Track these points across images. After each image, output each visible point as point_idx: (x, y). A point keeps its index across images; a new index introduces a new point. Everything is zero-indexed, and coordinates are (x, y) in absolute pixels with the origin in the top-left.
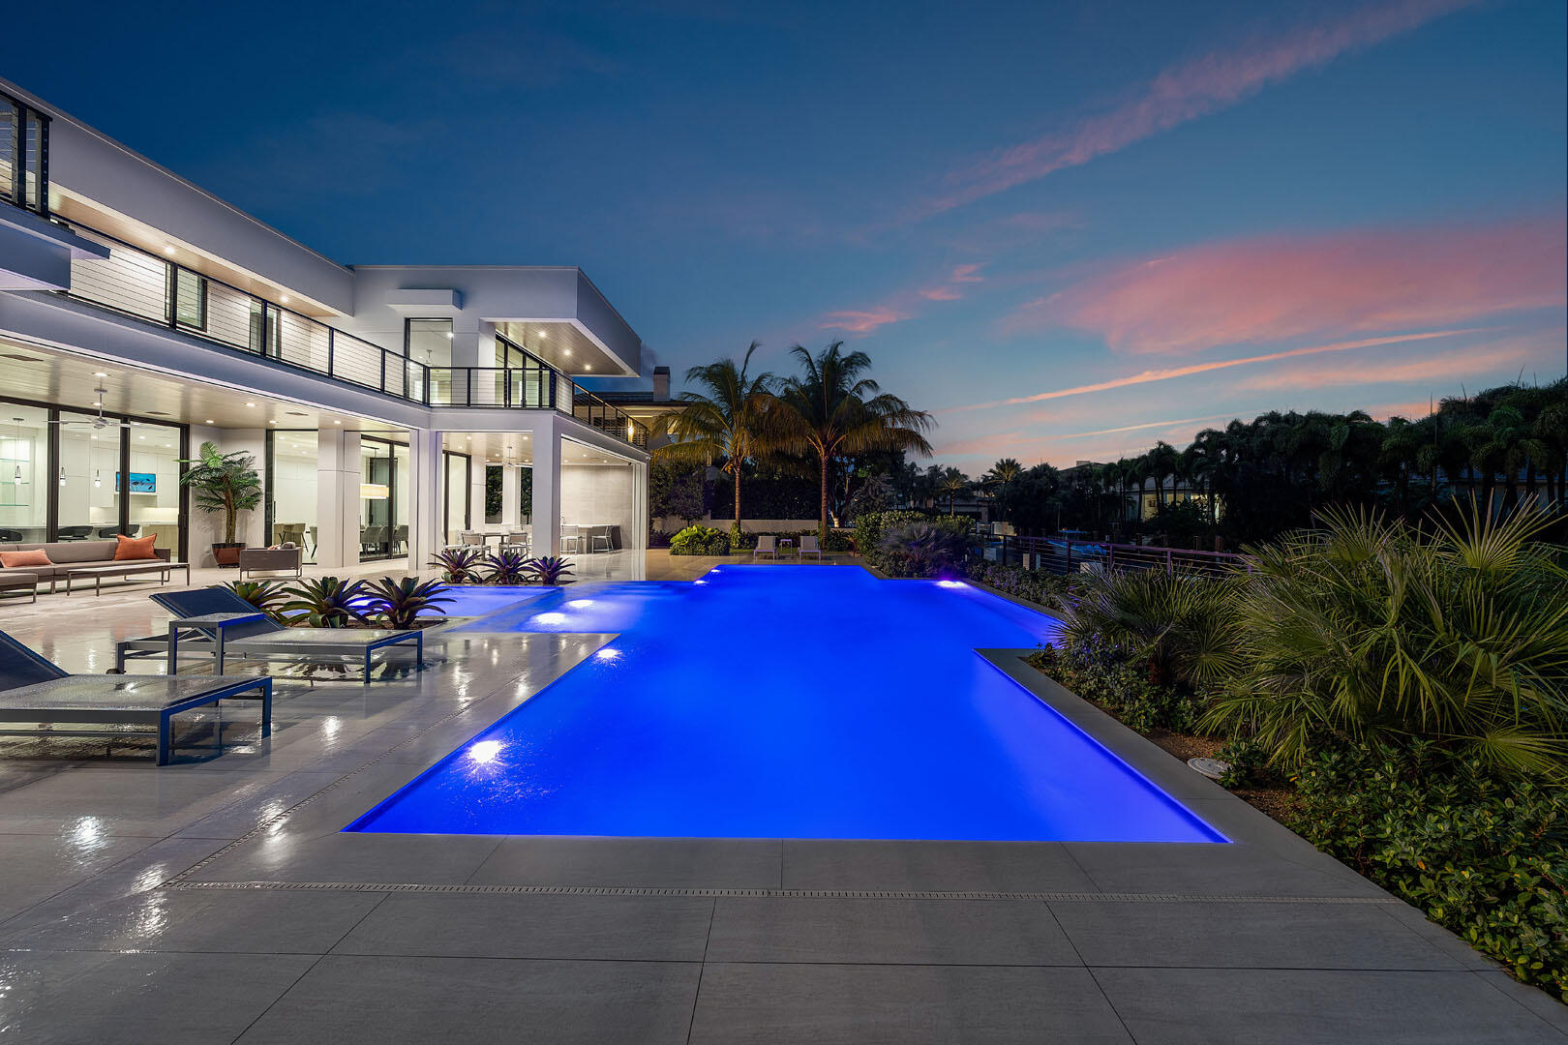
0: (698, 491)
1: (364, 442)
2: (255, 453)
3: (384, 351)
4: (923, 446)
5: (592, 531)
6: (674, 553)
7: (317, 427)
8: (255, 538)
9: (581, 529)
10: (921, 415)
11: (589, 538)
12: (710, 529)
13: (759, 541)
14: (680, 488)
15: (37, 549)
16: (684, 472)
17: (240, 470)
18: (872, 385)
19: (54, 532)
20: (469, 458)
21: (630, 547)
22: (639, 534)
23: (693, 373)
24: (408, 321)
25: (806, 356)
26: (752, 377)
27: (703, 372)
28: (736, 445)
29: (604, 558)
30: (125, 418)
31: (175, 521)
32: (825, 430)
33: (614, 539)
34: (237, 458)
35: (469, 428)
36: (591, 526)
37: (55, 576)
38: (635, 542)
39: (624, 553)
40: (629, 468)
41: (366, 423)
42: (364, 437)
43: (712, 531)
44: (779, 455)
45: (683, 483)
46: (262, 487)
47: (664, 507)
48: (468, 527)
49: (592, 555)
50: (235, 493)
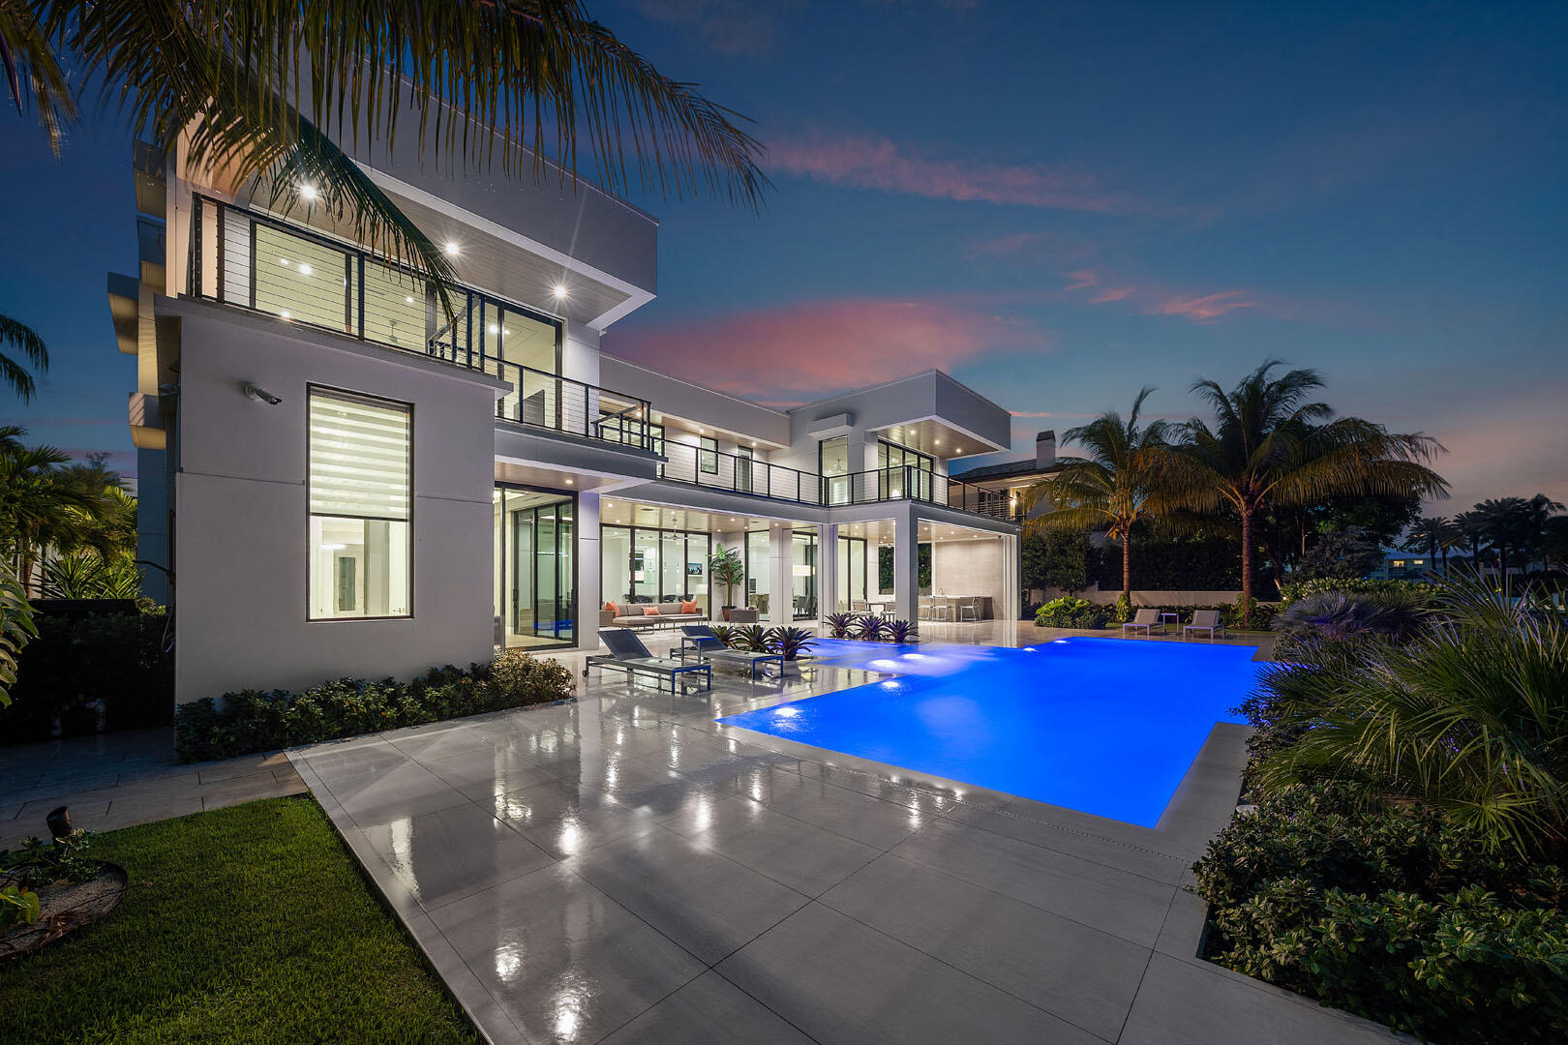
0: (1079, 561)
1: (794, 536)
2: (740, 547)
3: (799, 472)
4: (1431, 480)
5: (961, 602)
6: (1039, 624)
7: (768, 528)
8: (740, 604)
9: (949, 600)
10: (1409, 439)
11: (958, 608)
12: (1080, 601)
13: (1138, 615)
14: (1058, 559)
15: (655, 607)
16: (1065, 541)
17: (733, 559)
18: (1323, 409)
19: (662, 599)
20: (865, 541)
21: (1002, 617)
22: (1011, 605)
23: (1069, 436)
24: (821, 442)
25: (1214, 391)
26: (1142, 425)
27: (1081, 432)
28: (1124, 506)
29: (975, 627)
30: (686, 533)
31: (707, 593)
32: (1245, 478)
33: (986, 610)
34: (732, 552)
35: (865, 518)
36: (959, 597)
37: (660, 621)
38: (1006, 612)
39: (996, 623)
40: (1000, 541)
41: (796, 524)
42: (794, 533)
43: (1081, 603)
44: (1184, 513)
45: (1062, 552)
46: (743, 569)
47: (1042, 578)
48: (866, 597)
49: (961, 624)
50: (732, 574)
